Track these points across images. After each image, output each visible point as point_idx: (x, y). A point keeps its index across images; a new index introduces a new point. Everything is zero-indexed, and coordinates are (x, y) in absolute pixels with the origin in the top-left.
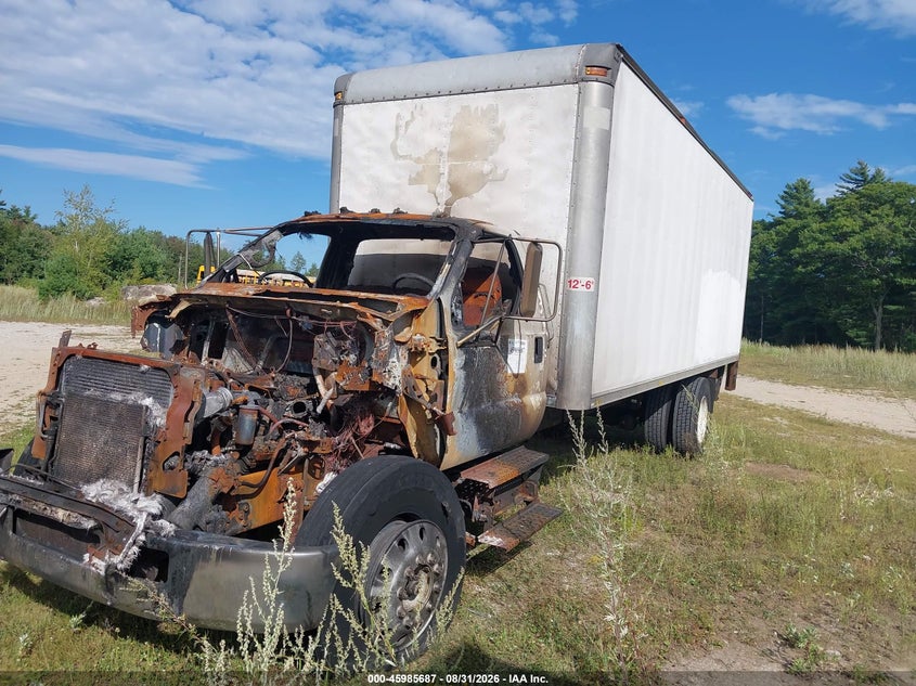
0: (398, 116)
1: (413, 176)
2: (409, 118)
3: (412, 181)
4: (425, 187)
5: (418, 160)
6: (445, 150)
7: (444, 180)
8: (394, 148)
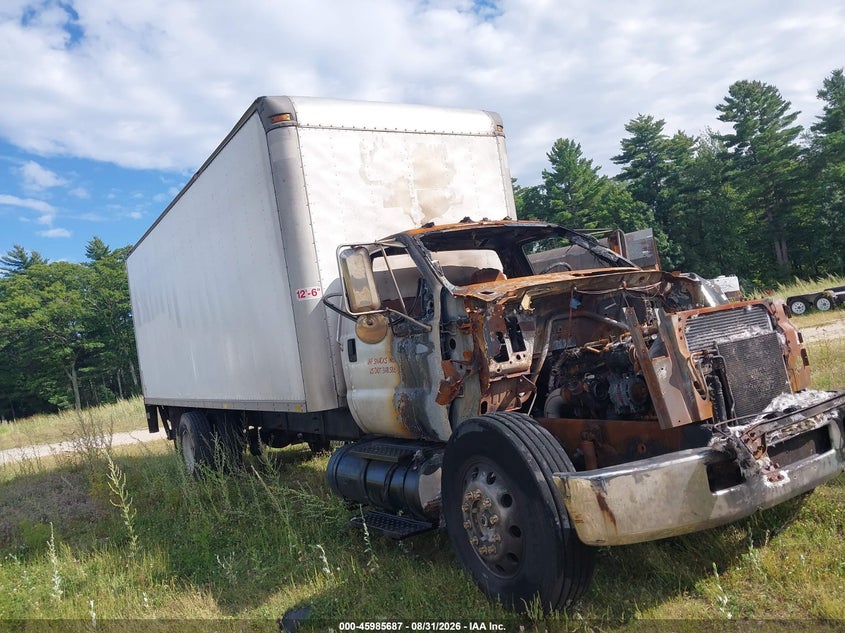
0: (361, 146)
1: (387, 199)
2: (371, 147)
3: (386, 204)
4: (401, 210)
5: (389, 186)
6: (411, 179)
7: (416, 203)
8: (362, 174)
